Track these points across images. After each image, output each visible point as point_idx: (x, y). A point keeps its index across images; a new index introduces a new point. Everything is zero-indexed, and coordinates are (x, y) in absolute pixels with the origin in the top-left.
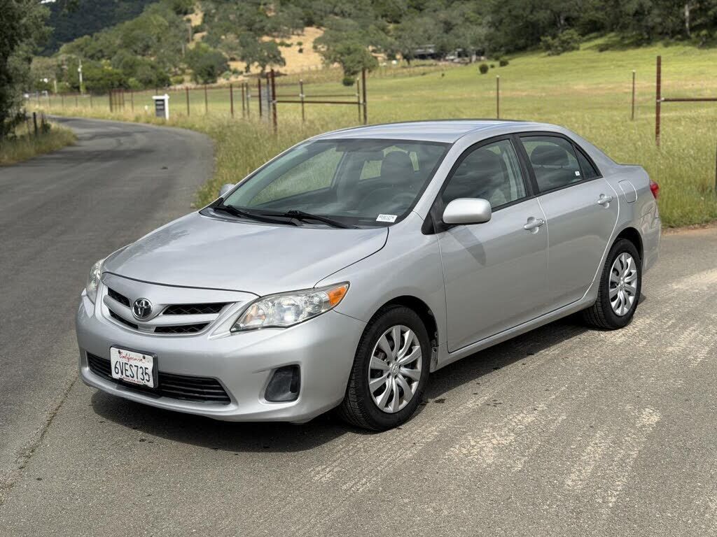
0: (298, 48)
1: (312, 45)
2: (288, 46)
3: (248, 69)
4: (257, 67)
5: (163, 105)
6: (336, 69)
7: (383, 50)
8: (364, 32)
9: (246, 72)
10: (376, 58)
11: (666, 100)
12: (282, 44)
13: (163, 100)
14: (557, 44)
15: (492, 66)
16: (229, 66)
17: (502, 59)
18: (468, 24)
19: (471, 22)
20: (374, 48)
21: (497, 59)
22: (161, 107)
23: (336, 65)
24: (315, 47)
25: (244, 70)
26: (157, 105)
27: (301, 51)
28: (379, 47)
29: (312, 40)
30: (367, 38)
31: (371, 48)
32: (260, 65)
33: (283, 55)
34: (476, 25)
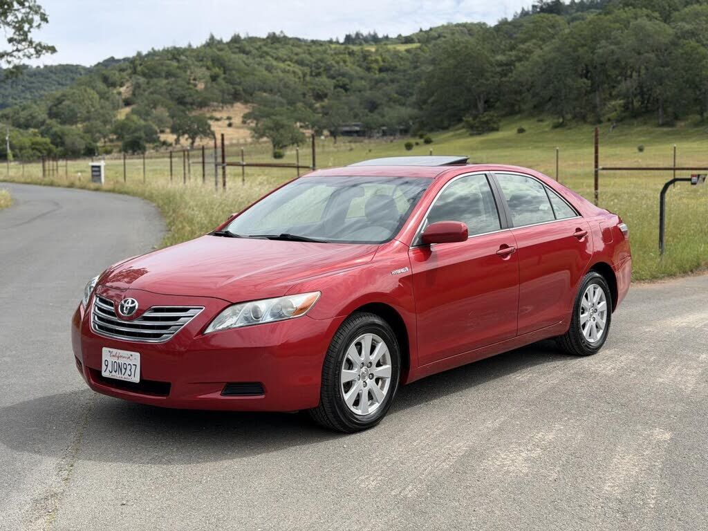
0: (227, 122)
1: (241, 120)
2: (217, 120)
3: (177, 141)
4: (187, 139)
5: (100, 171)
6: (265, 142)
7: (310, 126)
8: (292, 108)
9: (176, 144)
10: (303, 134)
11: (603, 169)
12: (211, 118)
13: (99, 167)
14: (477, 125)
15: (417, 144)
16: (159, 137)
17: (425, 137)
18: (391, 104)
19: (394, 102)
20: (302, 124)
21: (421, 137)
22: (98, 173)
23: (265, 139)
24: (244, 122)
25: (174, 142)
26: (93, 171)
27: (230, 125)
28: (307, 123)
29: (242, 115)
30: (296, 115)
31: (298, 124)
32: (190, 137)
33: (213, 129)
34: (400, 105)
